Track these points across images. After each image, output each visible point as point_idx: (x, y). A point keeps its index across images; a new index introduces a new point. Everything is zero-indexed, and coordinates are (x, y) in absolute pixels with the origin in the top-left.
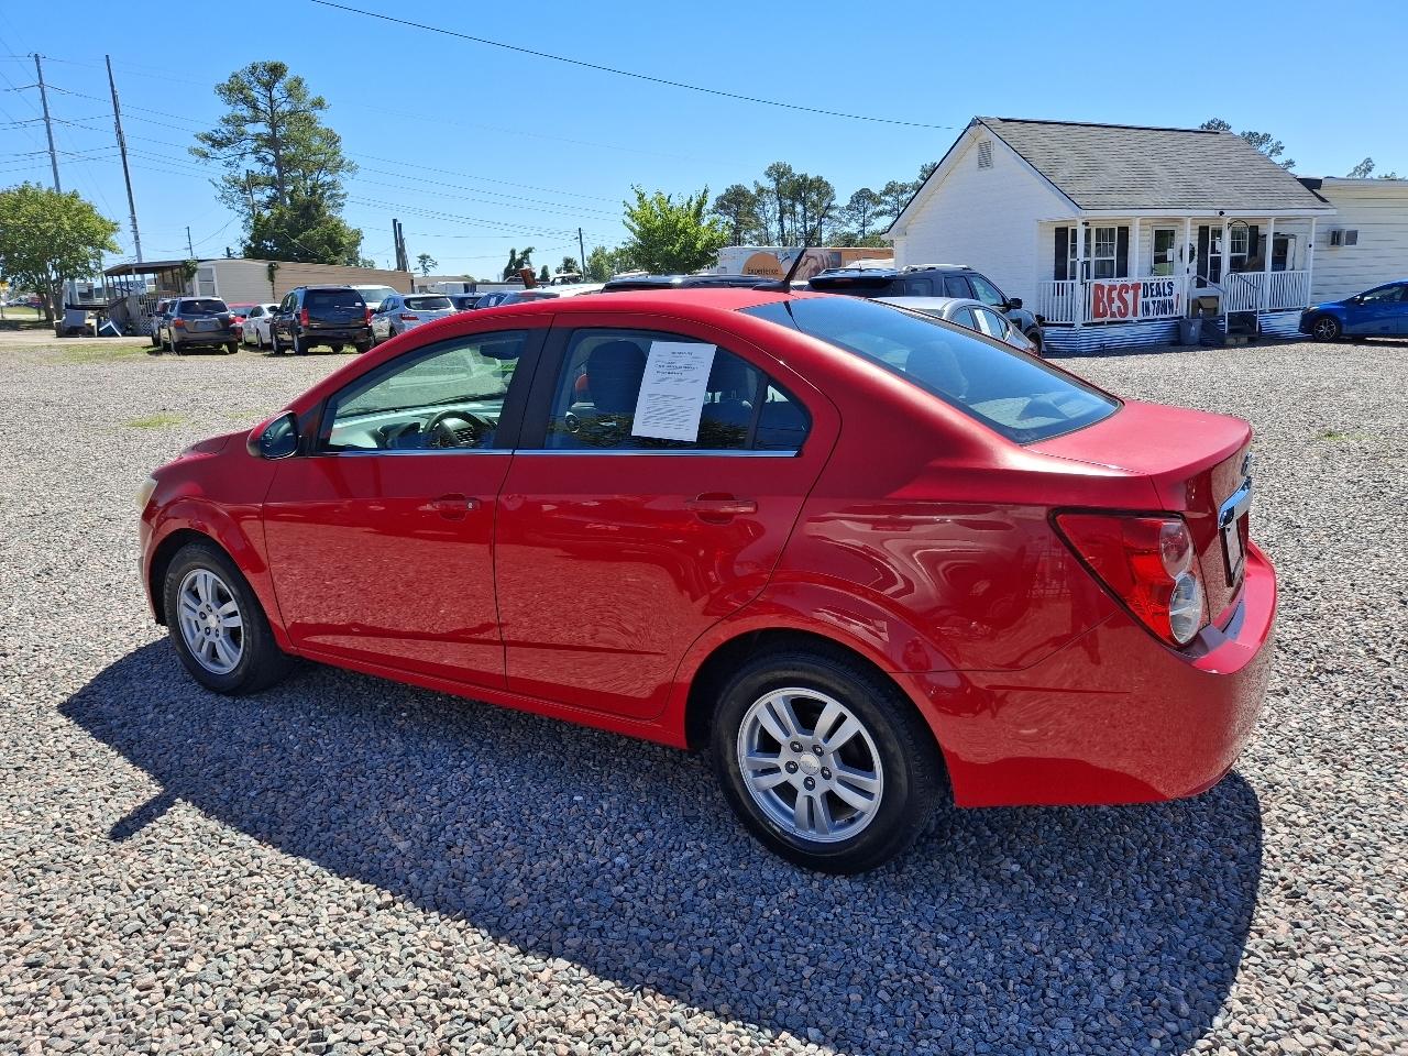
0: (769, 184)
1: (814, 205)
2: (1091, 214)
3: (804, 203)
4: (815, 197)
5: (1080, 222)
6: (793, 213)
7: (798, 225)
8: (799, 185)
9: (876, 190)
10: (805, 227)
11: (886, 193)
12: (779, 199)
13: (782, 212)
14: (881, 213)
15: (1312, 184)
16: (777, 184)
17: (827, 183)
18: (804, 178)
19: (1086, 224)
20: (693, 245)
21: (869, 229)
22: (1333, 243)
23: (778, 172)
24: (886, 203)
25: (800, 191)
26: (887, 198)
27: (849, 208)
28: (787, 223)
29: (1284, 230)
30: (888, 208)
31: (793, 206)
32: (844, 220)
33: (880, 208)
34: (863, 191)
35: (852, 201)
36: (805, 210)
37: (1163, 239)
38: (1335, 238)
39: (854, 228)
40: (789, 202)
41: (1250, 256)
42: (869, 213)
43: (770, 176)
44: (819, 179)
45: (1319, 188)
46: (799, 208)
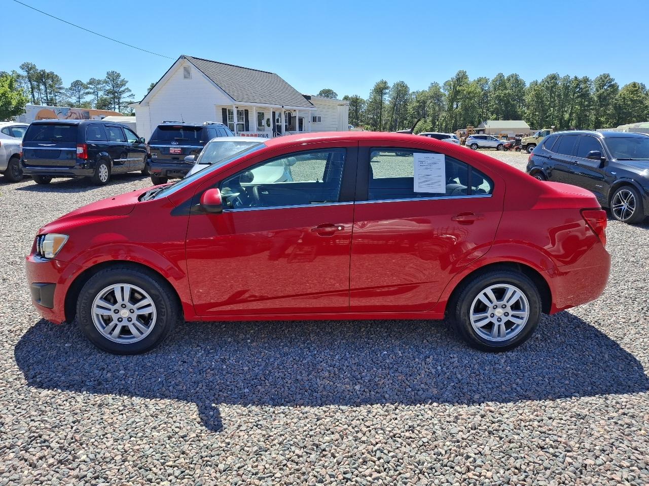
0: (24, 73)
1: (51, 86)
2: (238, 103)
3: (45, 84)
4: (51, 82)
5: (234, 106)
6: (39, 90)
7: (42, 96)
8: (42, 75)
9: (85, 81)
10: (47, 96)
11: (90, 83)
12: (30, 81)
13: (33, 88)
14: (88, 93)
15: (308, 98)
16: (28, 73)
17: (56, 76)
18: (44, 72)
19: (237, 108)
20: (10, 103)
21: (82, 101)
22: (314, 121)
23: (28, 68)
24: (91, 88)
25: (41, 79)
26: (91, 86)
27: (71, 89)
28: (36, 95)
29: (302, 115)
30: (92, 91)
31: (38, 86)
32: (68, 95)
33: (87, 91)
34: (77, 81)
35: (72, 86)
36: (46, 88)
37: (261, 116)
38: (314, 119)
39: (73, 100)
40: (35, 83)
41: (289, 125)
42: (82, 92)
43: (23, 69)
44: (52, 73)
45: (310, 99)
46: (42, 87)
